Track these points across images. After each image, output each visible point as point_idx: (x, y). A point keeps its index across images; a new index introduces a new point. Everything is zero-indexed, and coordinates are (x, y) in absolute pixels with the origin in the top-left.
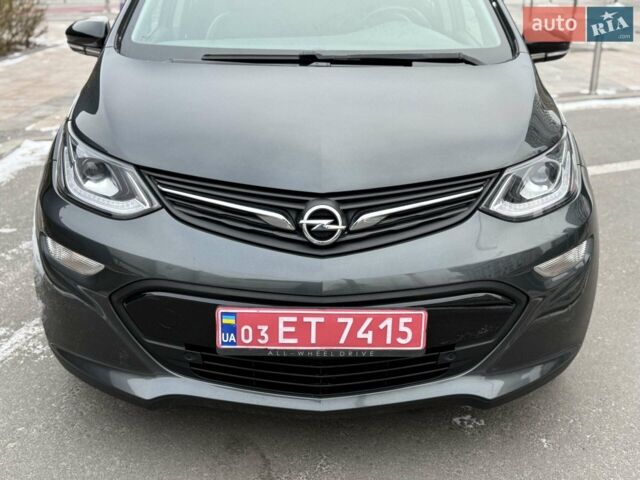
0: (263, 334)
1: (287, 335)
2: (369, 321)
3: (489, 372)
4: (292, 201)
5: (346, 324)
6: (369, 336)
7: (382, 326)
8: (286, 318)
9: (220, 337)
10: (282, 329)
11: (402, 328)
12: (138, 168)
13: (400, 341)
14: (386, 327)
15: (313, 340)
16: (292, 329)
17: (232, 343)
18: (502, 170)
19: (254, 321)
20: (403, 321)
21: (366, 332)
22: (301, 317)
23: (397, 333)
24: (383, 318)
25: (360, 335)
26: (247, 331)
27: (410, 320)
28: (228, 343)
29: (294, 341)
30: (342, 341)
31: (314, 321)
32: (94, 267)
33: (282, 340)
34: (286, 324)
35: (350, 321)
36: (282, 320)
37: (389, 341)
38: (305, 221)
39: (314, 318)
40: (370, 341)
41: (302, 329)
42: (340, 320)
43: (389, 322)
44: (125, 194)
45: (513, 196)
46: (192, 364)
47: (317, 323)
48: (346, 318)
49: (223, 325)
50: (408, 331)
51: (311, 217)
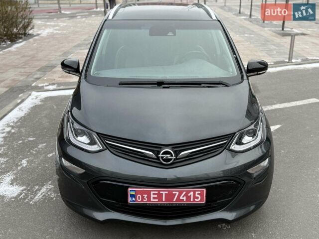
0: (145, 198)
1: (154, 198)
2: (184, 193)
3: (230, 210)
4: (156, 147)
5: (176, 194)
6: (185, 199)
7: (189, 195)
8: (154, 192)
9: (129, 199)
10: (152, 196)
11: (197, 195)
12: (98, 133)
13: (196, 200)
14: (191, 195)
15: (164, 200)
16: (156, 196)
17: (134, 201)
18: (235, 133)
19: (142, 193)
20: (197, 193)
21: (183, 197)
22: (159, 191)
23: (195, 197)
24: (189, 192)
25: (181, 198)
26: (139, 197)
27: (200, 192)
28: (132, 201)
29: (157, 200)
30: (174, 200)
31: (164, 193)
32: (81, 171)
33: (152, 200)
34: (154, 194)
35: (177, 193)
36: (152, 193)
37: (192, 200)
38: (160, 155)
39: (164, 192)
40: (185, 200)
41: (160, 196)
42: (174, 193)
43: (192, 193)
44: (92, 143)
45: (239, 143)
46: (118, 207)
47: (165, 194)
48: (176, 192)
49: (131, 195)
50: (199, 196)
51: (163, 154)
